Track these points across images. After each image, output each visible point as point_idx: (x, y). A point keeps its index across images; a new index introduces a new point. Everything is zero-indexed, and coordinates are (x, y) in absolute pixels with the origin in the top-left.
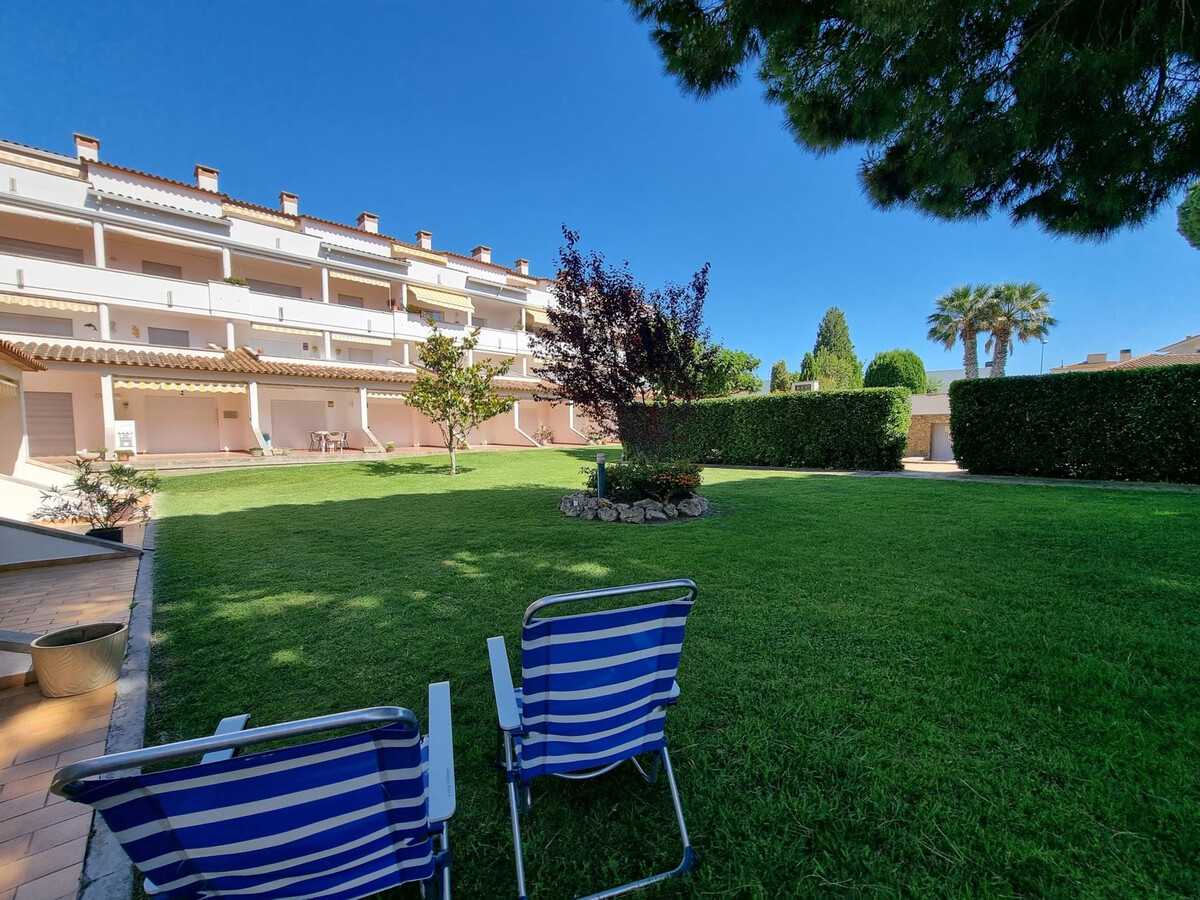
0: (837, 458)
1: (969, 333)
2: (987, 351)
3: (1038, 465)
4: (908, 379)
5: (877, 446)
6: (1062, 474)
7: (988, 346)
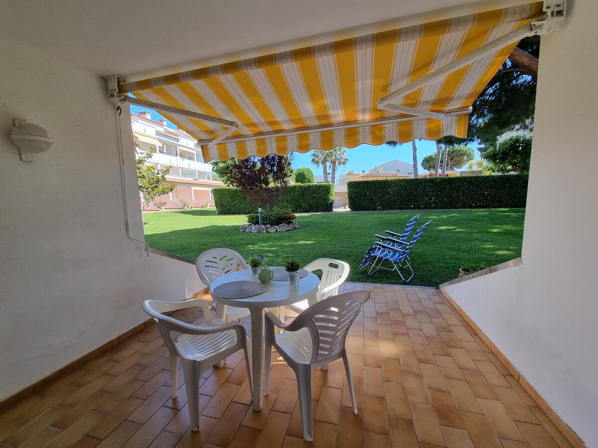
0: (313, 208)
1: (324, 162)
2: (330, 169)
3: (370, 207)
4: (309, 179)
5: (327, 203)
6: (375, 209)
7: (330, 167)
